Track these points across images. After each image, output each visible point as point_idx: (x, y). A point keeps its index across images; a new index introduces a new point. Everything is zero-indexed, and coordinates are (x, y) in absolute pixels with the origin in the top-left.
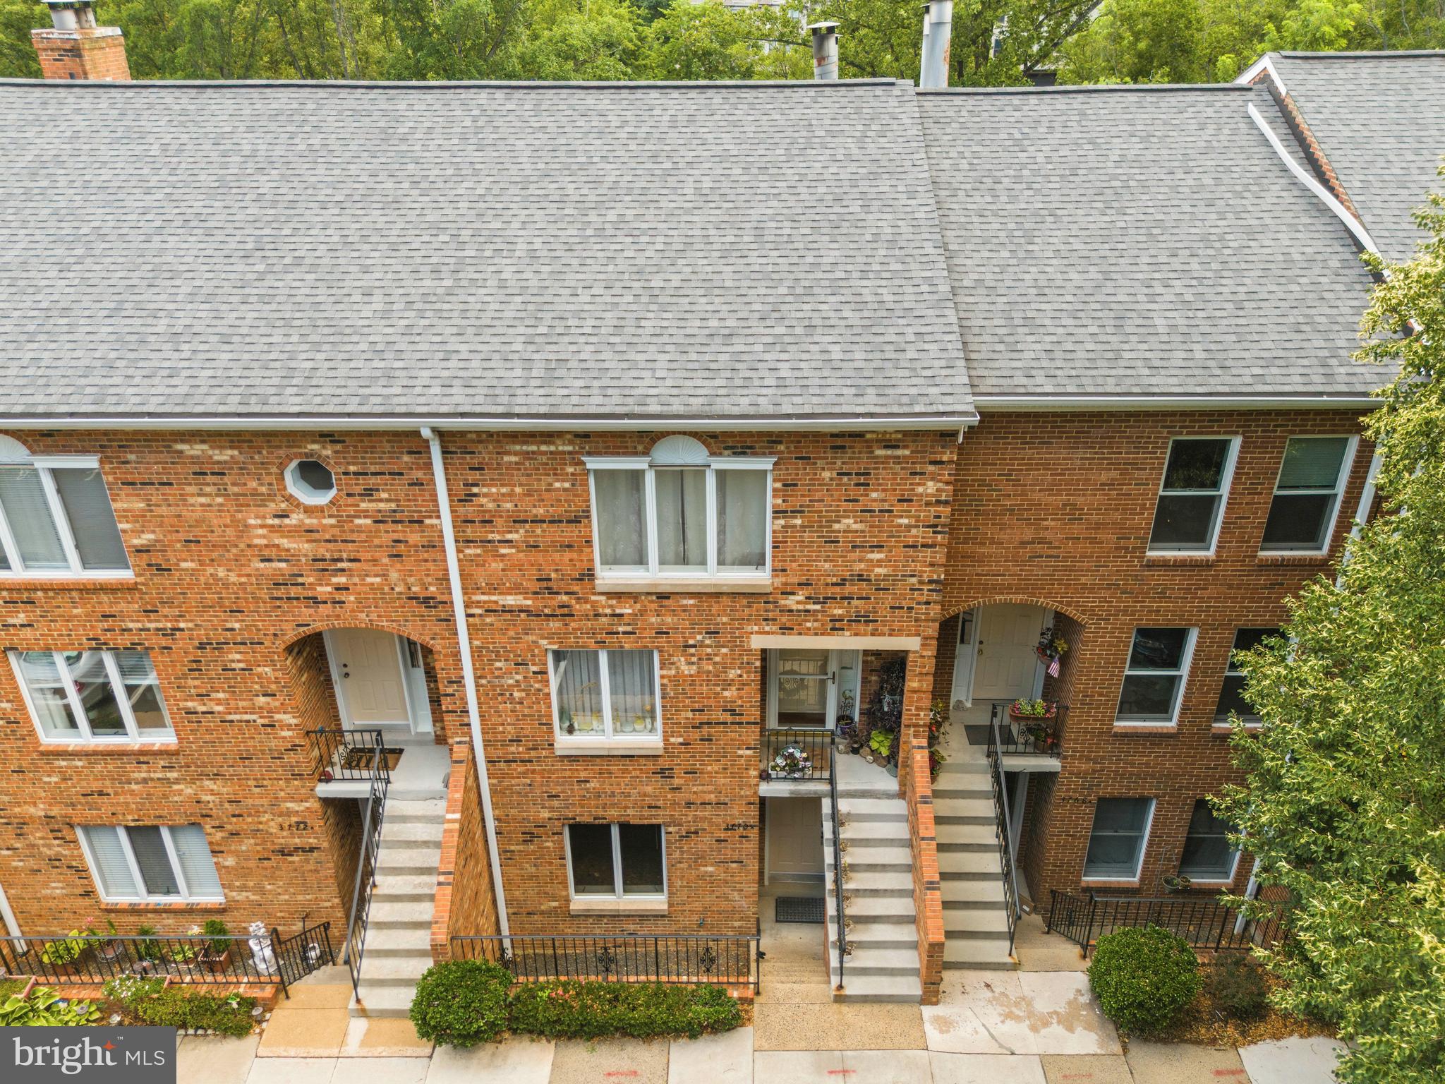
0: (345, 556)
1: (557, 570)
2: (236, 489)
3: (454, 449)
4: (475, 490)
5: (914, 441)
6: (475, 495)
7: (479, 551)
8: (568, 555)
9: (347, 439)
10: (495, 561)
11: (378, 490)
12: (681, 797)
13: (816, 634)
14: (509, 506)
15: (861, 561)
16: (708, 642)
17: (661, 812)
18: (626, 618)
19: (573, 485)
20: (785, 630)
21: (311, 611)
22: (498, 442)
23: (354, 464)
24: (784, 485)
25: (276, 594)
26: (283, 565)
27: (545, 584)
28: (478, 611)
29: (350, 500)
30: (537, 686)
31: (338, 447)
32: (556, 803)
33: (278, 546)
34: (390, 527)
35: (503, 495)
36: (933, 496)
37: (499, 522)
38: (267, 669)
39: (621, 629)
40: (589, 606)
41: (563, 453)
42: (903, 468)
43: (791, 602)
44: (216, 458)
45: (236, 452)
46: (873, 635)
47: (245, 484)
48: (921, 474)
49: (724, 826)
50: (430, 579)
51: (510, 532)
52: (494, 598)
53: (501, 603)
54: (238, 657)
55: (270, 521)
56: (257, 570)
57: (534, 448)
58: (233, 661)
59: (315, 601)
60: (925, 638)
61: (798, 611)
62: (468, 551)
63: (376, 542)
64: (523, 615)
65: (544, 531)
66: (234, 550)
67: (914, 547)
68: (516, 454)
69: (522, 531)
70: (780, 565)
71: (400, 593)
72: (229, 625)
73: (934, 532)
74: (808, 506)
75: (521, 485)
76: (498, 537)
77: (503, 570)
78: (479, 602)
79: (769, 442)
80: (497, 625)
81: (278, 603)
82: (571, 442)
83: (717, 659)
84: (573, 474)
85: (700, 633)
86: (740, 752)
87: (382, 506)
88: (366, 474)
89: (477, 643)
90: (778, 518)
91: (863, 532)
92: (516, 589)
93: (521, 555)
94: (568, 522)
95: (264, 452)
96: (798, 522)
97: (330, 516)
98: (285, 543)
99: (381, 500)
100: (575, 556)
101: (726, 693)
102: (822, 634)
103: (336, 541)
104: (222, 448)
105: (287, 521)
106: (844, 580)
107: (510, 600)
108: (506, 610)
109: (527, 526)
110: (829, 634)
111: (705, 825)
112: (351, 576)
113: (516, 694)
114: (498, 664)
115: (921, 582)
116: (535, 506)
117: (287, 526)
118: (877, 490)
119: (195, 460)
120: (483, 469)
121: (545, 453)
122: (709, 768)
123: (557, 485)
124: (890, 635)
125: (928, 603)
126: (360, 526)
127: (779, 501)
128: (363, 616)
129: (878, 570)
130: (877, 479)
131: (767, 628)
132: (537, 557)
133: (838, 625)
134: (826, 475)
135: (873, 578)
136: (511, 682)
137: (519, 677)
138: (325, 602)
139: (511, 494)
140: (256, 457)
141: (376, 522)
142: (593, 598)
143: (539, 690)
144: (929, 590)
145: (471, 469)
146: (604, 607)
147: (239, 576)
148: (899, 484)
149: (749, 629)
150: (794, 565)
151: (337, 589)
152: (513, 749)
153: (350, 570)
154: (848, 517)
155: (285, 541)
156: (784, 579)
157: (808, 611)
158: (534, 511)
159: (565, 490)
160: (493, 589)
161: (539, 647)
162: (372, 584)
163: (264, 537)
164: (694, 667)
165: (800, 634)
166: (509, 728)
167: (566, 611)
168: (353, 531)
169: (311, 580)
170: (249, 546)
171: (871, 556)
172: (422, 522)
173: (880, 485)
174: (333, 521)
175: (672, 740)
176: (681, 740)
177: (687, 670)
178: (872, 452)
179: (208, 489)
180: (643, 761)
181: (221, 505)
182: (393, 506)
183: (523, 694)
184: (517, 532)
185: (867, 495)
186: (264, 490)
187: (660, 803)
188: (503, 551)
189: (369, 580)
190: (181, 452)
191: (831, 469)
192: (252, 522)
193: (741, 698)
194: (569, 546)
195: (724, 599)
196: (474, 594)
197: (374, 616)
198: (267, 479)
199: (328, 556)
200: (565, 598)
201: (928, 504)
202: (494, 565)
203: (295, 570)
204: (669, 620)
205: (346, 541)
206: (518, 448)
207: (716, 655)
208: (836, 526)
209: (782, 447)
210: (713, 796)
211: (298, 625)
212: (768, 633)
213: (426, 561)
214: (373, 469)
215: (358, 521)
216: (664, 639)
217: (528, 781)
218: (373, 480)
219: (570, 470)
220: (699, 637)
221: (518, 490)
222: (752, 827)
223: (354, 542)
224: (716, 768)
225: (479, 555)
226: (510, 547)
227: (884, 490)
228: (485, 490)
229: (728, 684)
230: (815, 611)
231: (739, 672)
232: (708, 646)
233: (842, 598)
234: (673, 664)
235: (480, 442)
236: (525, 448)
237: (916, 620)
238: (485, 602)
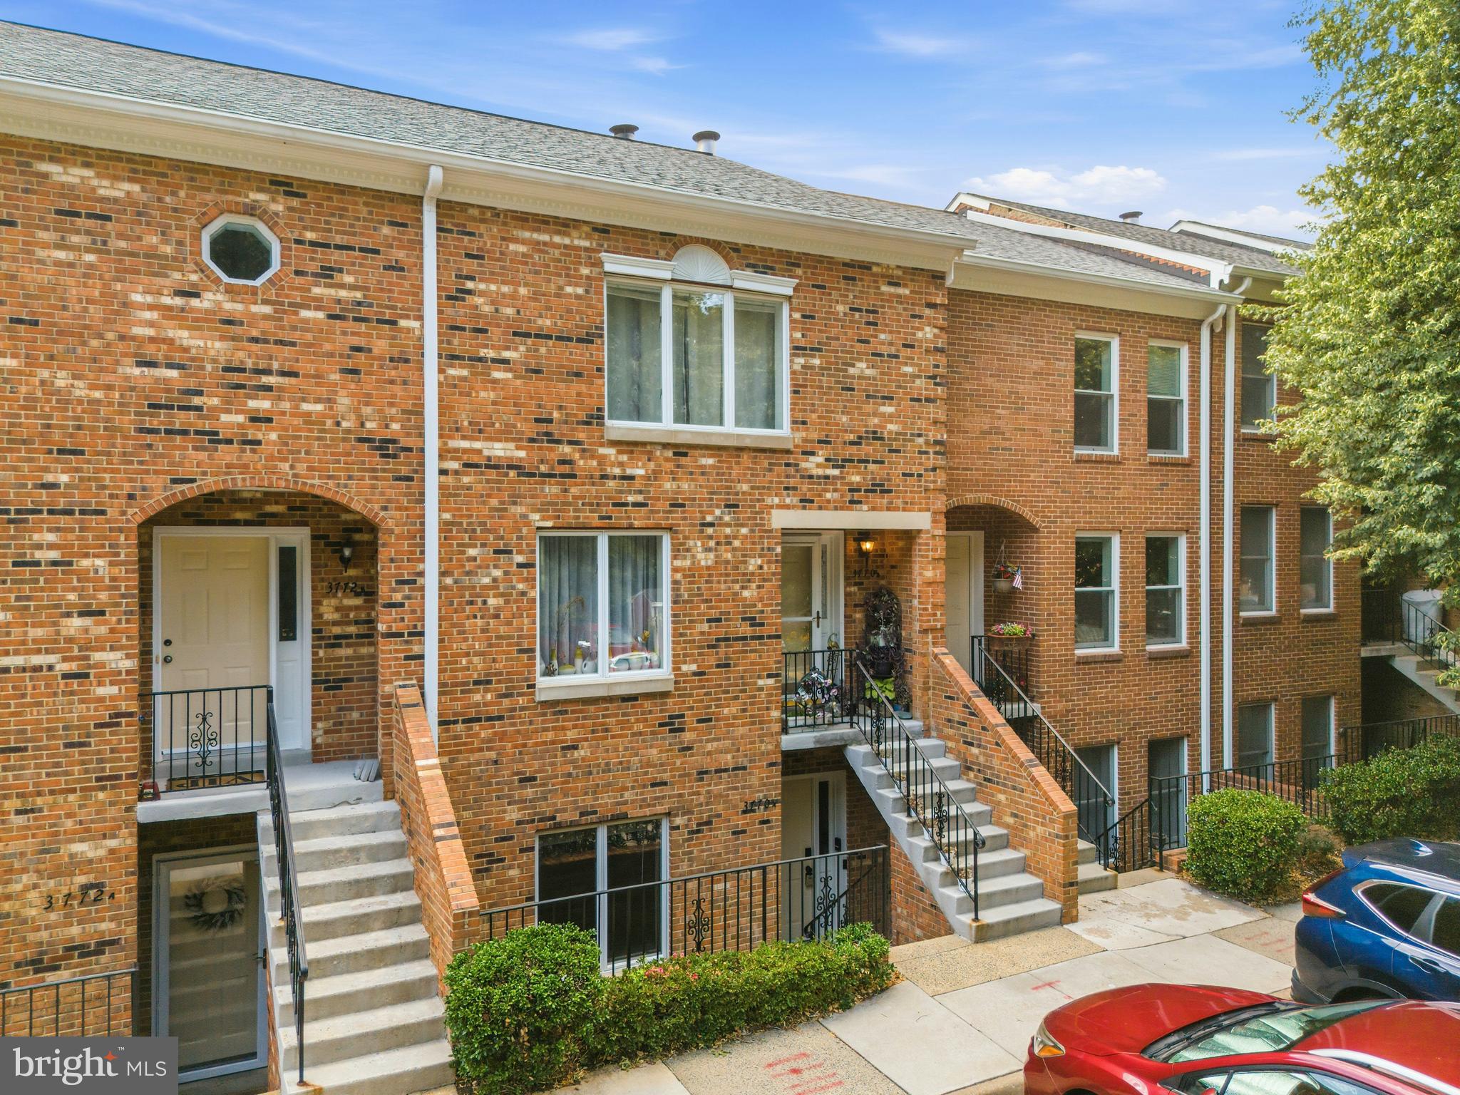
0: (275, 366)
1: (560, 408)
2: (122, 244)
3: (449, 226)
4: (470, 285)
5: (912, 280)
6: (469, 292)
7: (465, 372)
8: (577, 387)
9: (310, 193)
10: (486, 390)
11: (341, 271)
12: (695, 761)
13: (836, 508)
14: (510, 311)
15: (875, 414)
16: (727, 518)
17: (667, 791)
18: (637, 484)
19: (587, 292)
20: (806, 502)
21: (203, 455)
22: (505, 224)
23: (313, 229)
24: (804, 316)
25: (149, 422)
26: (174, 373)
27: (544, 427)
28: (454, 465)
29: (299, 280)
30: (520, 586)
31: (295, 202)
32: (529, 792)
33: (170, 342)
34: (350, 325)
35: (504, 295)
36: (932, 342)
37: (495, 333)
38: (99, 562)
39: (631, 499)
40: (595, 463)
41: (578, 248)
42: (905, 309)
43: (813, 464)
44: (102, 192)
45: (136, 188)
46: (888, 509)
47: (139, 238)
48: (920, 317)
49: (742, 806)
50: (394, 411)
51: (508, 348)
52: (477, 445)
53: (486, 453)
54: (51, 537)
55: (167, 301)
56: (127, 378)
57: (545, 238)
58: (39, 547)
59: (214, 438)
60: (935, 513)
61: (819, 477)
62: (451, 372)
63: (327, 347)
64: (512, 473)
65: (549, 351)
66: (95, 343)
67: (919, 400)
68: (524, 242)
69: (522, 348)
70: (800, 416)
71: (348, 431)
72: (49, 478)
73: (936, 384)
74: (826, 344)
75: (526, 285)
76: (491, 354)
77: (494, 403)
78: (456, 450)
79: (788, 264)
80: (479, 488)
81: (149, 438)
82: (588, 237)
83: (737, 543)
84: (588, 278)
85: (718, 506)
86: (761, 682)
87: (343, 294)
88: (327, 246)
89: (447, 516)
90: (798, 356)
91: (875, 379)
92: (506, 434)
93: (519, 382)
94: (579, 340)
95: (182, 194)
96: (817, 362)
97: (265, 302)
98: (183, 336)
99: (342, 286)
100: (584, 388)
101: (746, 594)
102: (842, 509)
103: (266, 341)
104: (116, 178)
105: (195, 302)
106: (860, 437)
107: (499, 450)
108: (492, 465)
109: (529, 341)
110: (848, 509)
111: (720, 808)
112: (279, 398)
113: (492, 601)
114: (472, 552)
115: (927, 443)
116: (541, 316)
117: (192, 310)
118: (884, 332)
119: (65, 190)
120: (482, 258)
121: (557, 246)
122: (726, 711)
123: (569, 289)
124: (904, 510)
125: (934, 469)
126: (306, 321)
127: (798, 335)
128: (285, 466)
129: (891, 427)
130: (884, 319)
131: (788, 501)
132: (537, 385)
133: (856, 496)
134: (841, 308)
135: (886, 436)
136: (486, 581)
137: (498, 573)
138: (230, 442)
139: (514, 296)
140: (168, 199)
141: (331, 317)
142: (602, 451)
143: (523, 594)
144: (936, 453)
145: (468, 256)
146: (612, 465)
147: (93, 387)
148: (902, 327)
149: (769, 501)
150: (814, 416)
151: (253, 420)
152: (477, 697)
153: (281, 389)
154: (860, 360)
155: (185, 334)
156: (804, 434)
157: (827, 477)
158: (540, 322)
159: (578, 297)
160: (479, 431)
161: (528, 524)
162: (309, 414)
163: (151, 324)
164: (712, 555)
165: (820, 508)
166: (476, 659)
167: (566, 469)
168: (294, 328)
169: (215, 401)
170: (122, 338)
171: (883, 409)
172: (394, 323)
173: (887, 325)
174: (267, 309)
175: (685, 668)
176: (694, 667)
177: (705, 559)
178: (878, 288)
179: (75, 239)
180: (648, 705)
181: (90, 266)
182: (358, 295)
183: (501, 601)
184: (516, 349)
185: (876, 337)
186: (168, 250)
187: (666, 776)
188: (497, 375)
189: (306, 407)
190: (46, 176)
191: (844, 303)
192: (137, 298)
193: (761, 600)
194: (578, 375)
195: (745, 457)
196: (451, 437)
197: (301, 468)
198: (177, 234)
199: (249, 364)
200: (567, 449)
201: (927, 351)
202: (483, 394)
203: (192, 384)
204: (685, 486)
205: (281, 343)
206: (527, 234)
207: (735, 537)
208: (851, 371)
209: (799, 271)
210: (729, 756)
211: (174, 481)
212: (787, 507)
213: (392, 382)
214: (339, 239)
215: (305, 314)
216: (678, 513)
217: (493, 755)
218: (335, 257)
219: (585, 271)
220: (718, 512)
221: (523, 291)
222: (774, 803)
223: (293, 344)
224: (734, 710)
225: (463, 379)
226: (505, 370)
227: (890, 332)
228: (482, 286)
229: (747, 579)
230: (835, 477)
231: (759, 561)
232: (728, 525)
233: (860, 461)
234: (688, 550)
235: (483, 221)
236: (535, 236)
237: (926, 490)
238: (465, 451)
